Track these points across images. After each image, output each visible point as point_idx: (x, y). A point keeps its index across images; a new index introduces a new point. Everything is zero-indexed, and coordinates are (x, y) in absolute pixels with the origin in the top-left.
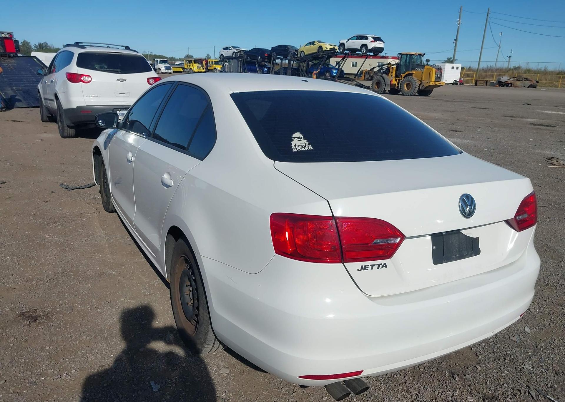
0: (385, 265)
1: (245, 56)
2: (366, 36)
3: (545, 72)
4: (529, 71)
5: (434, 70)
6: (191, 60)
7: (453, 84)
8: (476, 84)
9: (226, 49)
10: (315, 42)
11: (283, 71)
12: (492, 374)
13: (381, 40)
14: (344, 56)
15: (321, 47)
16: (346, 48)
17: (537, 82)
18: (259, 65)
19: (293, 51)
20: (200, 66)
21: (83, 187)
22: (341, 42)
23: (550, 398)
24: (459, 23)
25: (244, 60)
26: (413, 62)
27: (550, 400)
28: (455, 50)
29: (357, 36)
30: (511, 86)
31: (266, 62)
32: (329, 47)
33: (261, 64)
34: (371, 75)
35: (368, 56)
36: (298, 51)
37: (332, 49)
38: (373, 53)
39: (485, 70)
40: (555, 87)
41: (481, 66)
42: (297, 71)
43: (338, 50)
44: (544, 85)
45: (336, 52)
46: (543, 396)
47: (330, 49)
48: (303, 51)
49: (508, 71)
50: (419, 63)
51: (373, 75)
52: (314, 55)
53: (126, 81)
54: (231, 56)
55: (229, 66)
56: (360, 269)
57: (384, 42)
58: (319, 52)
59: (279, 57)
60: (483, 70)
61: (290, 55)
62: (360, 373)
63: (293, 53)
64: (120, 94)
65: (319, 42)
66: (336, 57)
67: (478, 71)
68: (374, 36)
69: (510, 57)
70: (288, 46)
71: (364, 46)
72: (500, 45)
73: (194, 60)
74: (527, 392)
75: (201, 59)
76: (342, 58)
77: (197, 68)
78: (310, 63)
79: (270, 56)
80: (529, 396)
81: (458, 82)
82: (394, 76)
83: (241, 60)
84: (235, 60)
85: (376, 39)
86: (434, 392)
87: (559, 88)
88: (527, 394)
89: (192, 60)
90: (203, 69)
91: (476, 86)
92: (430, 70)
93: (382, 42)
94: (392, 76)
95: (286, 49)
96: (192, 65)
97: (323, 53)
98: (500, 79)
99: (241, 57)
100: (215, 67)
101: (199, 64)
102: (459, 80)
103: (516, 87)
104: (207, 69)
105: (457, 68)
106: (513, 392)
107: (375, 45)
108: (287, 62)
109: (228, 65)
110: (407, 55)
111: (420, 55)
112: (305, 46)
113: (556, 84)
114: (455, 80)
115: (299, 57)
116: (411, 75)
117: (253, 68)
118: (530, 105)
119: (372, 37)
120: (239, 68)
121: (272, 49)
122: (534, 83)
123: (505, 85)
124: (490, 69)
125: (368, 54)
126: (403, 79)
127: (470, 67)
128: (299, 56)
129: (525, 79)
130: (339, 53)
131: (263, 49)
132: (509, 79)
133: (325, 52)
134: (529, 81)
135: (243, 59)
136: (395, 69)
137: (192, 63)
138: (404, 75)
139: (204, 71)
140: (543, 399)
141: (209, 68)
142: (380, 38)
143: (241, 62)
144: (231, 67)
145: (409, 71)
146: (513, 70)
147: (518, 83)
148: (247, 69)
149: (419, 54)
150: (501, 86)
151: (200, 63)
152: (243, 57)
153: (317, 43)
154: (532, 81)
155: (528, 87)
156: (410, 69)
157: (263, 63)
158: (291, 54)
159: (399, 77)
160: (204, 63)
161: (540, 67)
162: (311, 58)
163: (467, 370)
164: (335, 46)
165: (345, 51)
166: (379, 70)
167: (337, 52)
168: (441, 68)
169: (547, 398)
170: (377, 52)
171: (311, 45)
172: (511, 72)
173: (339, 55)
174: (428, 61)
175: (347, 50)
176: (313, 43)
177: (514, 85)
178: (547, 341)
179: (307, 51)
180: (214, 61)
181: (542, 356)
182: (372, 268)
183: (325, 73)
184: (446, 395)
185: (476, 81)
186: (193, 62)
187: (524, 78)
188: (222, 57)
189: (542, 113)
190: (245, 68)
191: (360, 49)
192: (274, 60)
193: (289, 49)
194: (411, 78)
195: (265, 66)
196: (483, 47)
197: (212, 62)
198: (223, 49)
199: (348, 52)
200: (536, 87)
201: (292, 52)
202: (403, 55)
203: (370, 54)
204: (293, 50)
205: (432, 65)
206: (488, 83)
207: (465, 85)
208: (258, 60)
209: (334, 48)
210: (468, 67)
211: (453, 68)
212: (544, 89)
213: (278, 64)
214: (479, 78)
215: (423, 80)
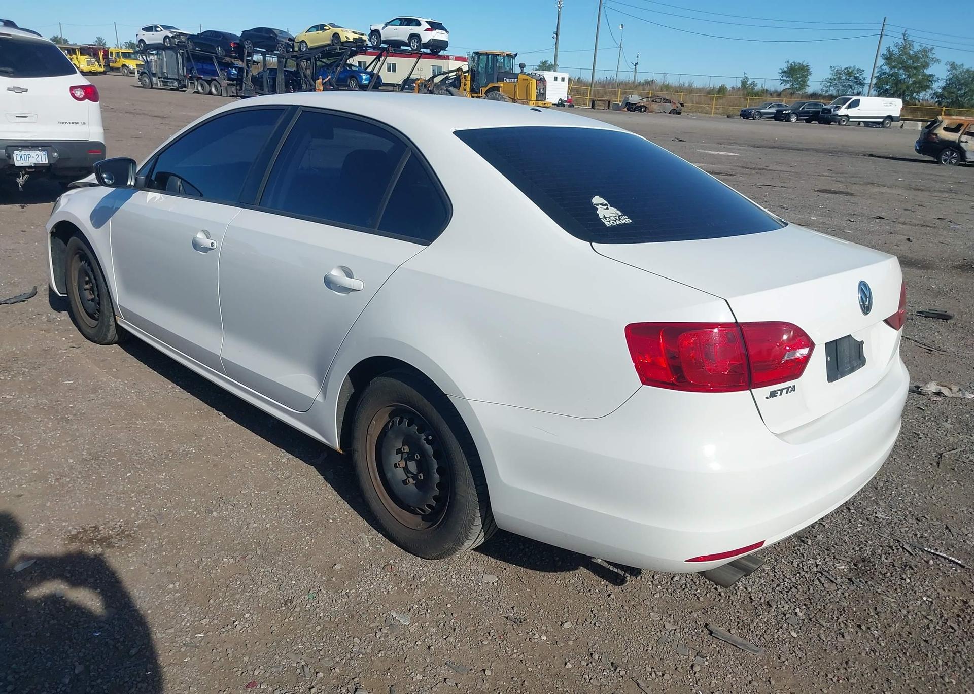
0: (794, 389)
1: (190, 45)
2: (417, 20)
3: (690, 90)
4: (667, 87)
5: (534, 81)
6: (72, 48)
7: (557, 105)
8: (593, 107)
9: (149, 29)
10: (326, 26)
11: (269, 75)
12: (845, 531)
13: (443, 29)
14: (380, 52)
15: (336, 36)
16: (383, 38)
17: (682, 105)
18: (220, 64)
19: (284, 40)
20: (93, 60)
21: (12, 301)
22: (373, 28)
23: (929, 550)
24: (559, 5)
25: (190, 53)
26: (499, 67)
27: (930, 552)
28: (556, 48)
29: (400, 19)
30: (645, 111)
31: (235, 58)
32: (351, 37)
33: (223, 61)
34: (430, 89)
35: (421, 54)
36: (294, 41)
37: (357, 39)
38: (430, 50)
39: (604, 85)
40: (705, 113)
41: (596, 79)
42: (296, 77)
43: (368, 42)
44: (689, 110)
45: (365, 45)
46: (919, 549)
47: (354, 39)
48: (303, 41)
49: (636, 87)
50: (508, 69)
51: (433, 89)
52: (325, 49)
53: (27, 92)
54: (161, 44)
55: (158, 62)
56: (768, 396)
57: (447, 32)
58: (334, 45)
59: (258, 49)
60: (600, 83)
61: (280, 47)
62: (762, 543)
63: (286, 43)
64: (17, 117)
65: (333, 26)
66: (365, 54)
67: (593, 85)
68: (429, 20)
69: (636, 64)
70: (274, 30)
71: (415, 37)
72: (622, 45)
73: (80, 49)
74: (899, 547)
75: (94, 47)
76: (375, 57)
77: (88, 65)
78: (318, 63)
79: (240, 48)
80: (904, 552)
81: (566, 102)
82: (469, 90)
83: (182, 53)
84: (170, 52)
85: (434, 26)
86: (792, 564)
87: (712, 115)
88: (901, 549)
89: (75, 49)
90: (100, 65)
91: (593, 110)
92: (526, 81)
93: (444, 32)
94: (465, 90)
95: (272, 35)
96: (77, 58)
97: (342, 47)
98: (628, 99)
99: (181, 45)
100: (124, 63)
101: (90, 56)
102: (566, 99)
103: (652, 112)
104: (107, 65)
105: (563, 79)
106: (883, 549)
107: (434, 36)
108: (275, 59)
109: (156, 61)
110: (487, 55)
111: (509, 56)
112: (306, 32)
113: (707, 108)
114: (560, 100)
115: (296, 51)
116: (497, 89)
117: (207, 67)
118: (683, 141)
119: (427, 22)
120: (180, 66)
121: (242, 34)
122: (677, 107)
123: (637, 109)
124: (609, 83)
125: (421, 51)
126: (484, 95)
127: (579, 78)
128: (296, 49)
129: (664, 99)
130: (370, 47)
131: (227, 33)
132: (642, 100)
133: (345, 44)
134: (670, 103)
135: (187, 51)
136: (469, 78)
137: (76, 54)
138: (485, 89)
139: (102, 69)
140: (921, 553)
141: (111, 65)
142: (442, 24)
143: (182, 55)
144: (163, 63)
145: (493, 83)
146: (643, 84)
147: (655, 106)
148: (197, 70)
149: (507, 55)
150: (631, 111)
151: (92, 54)
152: (185, 47)
153: (329, 29)
154: (675, 103)
155: (670, 113)
156: (495, 80)
157: (228, 59)
158: (282, 45)
159: (477, 93)
160: (101, 54)
161: (681, 82)
162: (320, 54)
163: (813, 529)
164: (362, 34)
165: (382, 45)
166: (442, 80)
167: (367, 46)
168: (544, 78)
169: (926, 551)
170: (436, 49)
171: (317, 31)
172: (641, 88)
173: (370, 50)
174: (522, 66)
175: (385, 42)
176: (321, 28)
177: (650, 109)
178: (883, 480)
179: (312, 42)
180: (120, 51)
181: (889, 499)
182: (781, 394)
183: (349, 81)
184: (808, 565)
185: (593, 102)
186: (78, 53)
187: (662, 99)
188: (142, 44)
189: (707, 154)
190: (193, 68)
191: (407, 41)
192: (249, 55)
193: (277, 36)
194: (498, 95)
195: (232, 66)
196: (598, 48)
197: (118, 53)
198: (143, 29)
199: (385, 46)
200: (681, 113)
201: (282, 41)
202: (481, 54)
203: (425, 52)
204: (285, 38)
205: (530, 73)
206: (611, 106)
207: (576, 108)
208: (216, 54)
209: (360, 39)
210: (577, 78)
211: (556, 79)
212: (691, 115)
213: (258, 63)
214: (595, 97)
215: (517, 99)
